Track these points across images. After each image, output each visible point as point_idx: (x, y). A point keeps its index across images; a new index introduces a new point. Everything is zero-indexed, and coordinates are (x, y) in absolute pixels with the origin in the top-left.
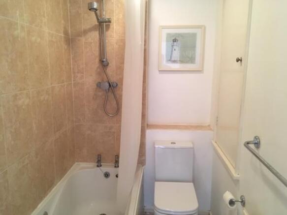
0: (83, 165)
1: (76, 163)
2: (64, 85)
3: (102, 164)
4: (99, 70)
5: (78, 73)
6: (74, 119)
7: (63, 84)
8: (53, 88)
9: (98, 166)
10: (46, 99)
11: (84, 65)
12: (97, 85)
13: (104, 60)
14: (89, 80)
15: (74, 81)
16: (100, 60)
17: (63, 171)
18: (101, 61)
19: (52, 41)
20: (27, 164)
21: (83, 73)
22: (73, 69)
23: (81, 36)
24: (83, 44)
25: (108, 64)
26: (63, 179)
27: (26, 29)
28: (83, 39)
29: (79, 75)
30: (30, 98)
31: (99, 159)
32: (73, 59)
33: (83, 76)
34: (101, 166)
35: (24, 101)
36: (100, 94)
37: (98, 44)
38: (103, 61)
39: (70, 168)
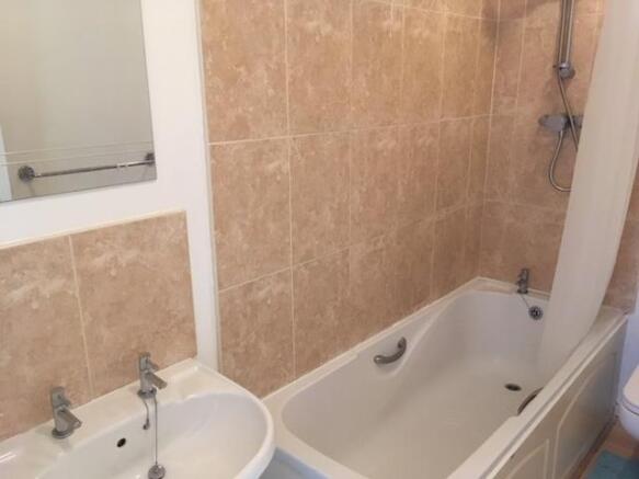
0: (491, 283)
1: (479, 278)
2: (471, 120)
3: (529, 289)
4: (549, 89)
5: (504, 95)
6: (485, 191)
7: (467, 118)
8: (445, 124)
9: (519, 292)
10: (427, 144)
11: (519, 79)
12: (541, 122)
13: (564, 65)
14: (525, 111)
15: (494, 111)
16: (554, 67)
17: (448, 284)
18: (557, 68)
19: (454, 32)
20: (381, 250)
21: (515, 96)
22: (496, 86)
23: (520, 16)
24: (524, 32)
25: (572, 74)
26: (446, 297)
27: (404, 16)
28: (524, 22)
29: (506, 100)
30: (397, 140)
31: (524, 277)
32: (498, 66)
33: (513, 102)
34: (526, 292)
35: (386, 143)
36: (545, 140)
37: (556, 31)
38: (561, 68)
39: (464, 283)
